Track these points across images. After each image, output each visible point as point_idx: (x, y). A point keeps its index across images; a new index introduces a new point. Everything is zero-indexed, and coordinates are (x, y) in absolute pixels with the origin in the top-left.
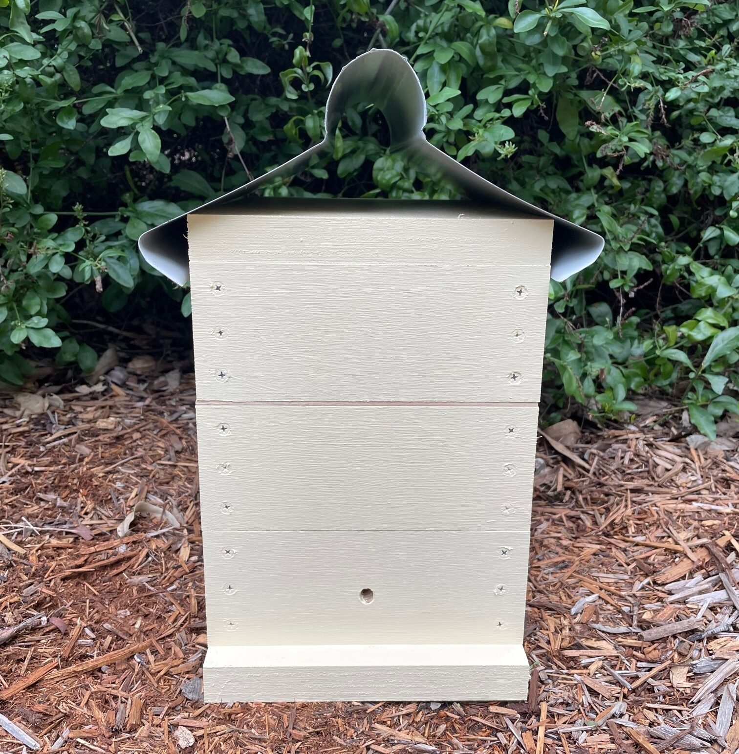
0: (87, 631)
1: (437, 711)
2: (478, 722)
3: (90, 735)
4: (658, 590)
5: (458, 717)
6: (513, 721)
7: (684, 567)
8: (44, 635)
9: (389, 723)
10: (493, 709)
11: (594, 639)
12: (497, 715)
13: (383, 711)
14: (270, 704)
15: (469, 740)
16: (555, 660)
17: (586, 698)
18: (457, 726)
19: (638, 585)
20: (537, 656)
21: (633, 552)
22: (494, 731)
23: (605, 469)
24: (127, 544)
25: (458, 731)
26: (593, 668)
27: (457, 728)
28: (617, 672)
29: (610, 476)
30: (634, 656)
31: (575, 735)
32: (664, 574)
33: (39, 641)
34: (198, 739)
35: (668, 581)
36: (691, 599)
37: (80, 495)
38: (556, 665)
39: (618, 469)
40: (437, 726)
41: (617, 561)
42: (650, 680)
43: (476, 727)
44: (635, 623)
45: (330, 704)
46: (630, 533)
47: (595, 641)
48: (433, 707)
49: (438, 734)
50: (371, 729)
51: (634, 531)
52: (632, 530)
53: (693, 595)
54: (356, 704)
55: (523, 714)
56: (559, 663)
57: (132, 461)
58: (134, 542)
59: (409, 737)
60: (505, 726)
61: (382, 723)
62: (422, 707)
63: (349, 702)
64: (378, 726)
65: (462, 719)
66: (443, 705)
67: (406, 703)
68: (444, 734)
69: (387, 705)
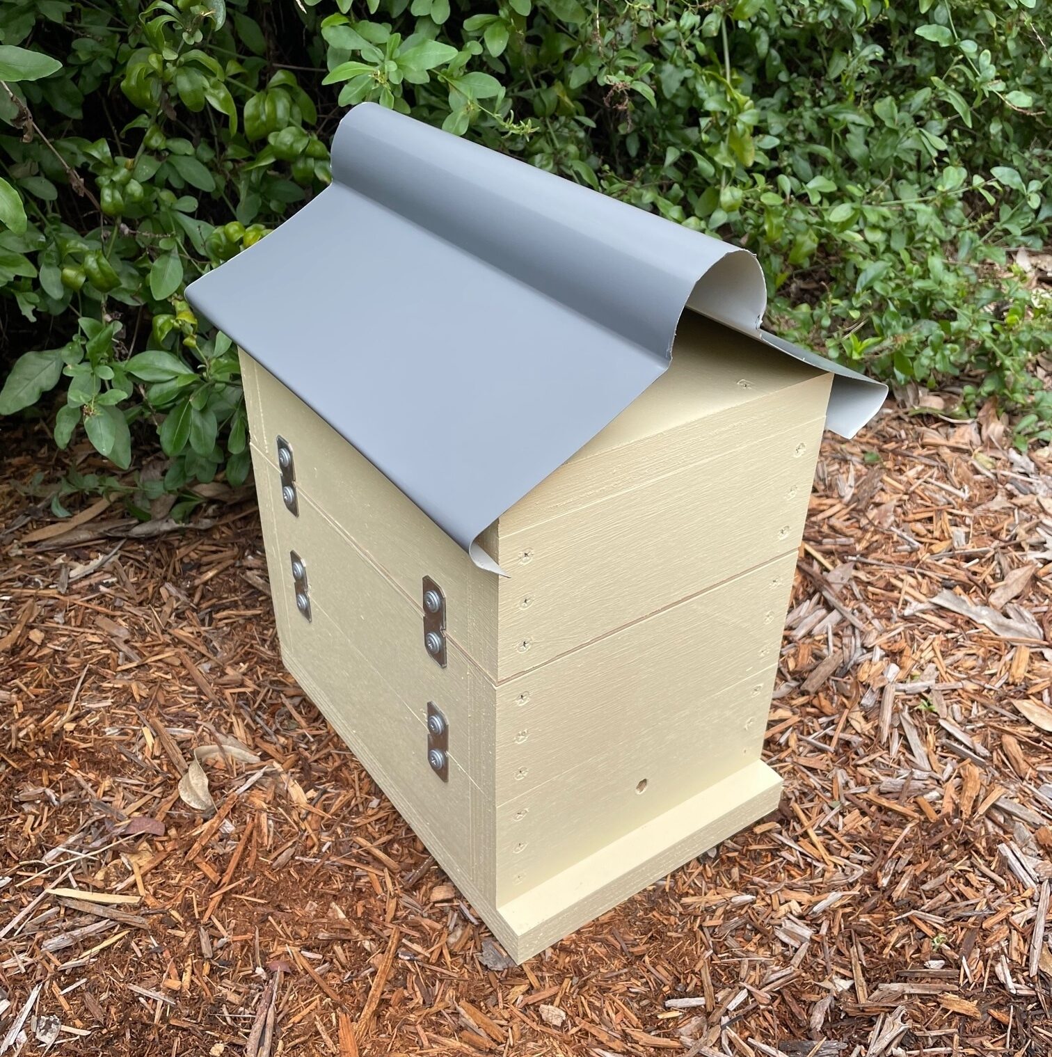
0: (306, 954)
1: (718, 856)
2: (755, 850)
5: (737, 853)
6: (780, 833)
9: (691, 891)
10: (758, 830)
12: (764, 834)
13: (676, 882)
14: (578, 932)
15: (763, 871)
17: (814, 781)
18: (744, 863)
22: (775, 853)
24: (227, 817)
25: (749, 867)
26: (792, 743)
27: (745, 865)
28: (810, 738)
30: (808, 714)
31: (833, 822)
36: (814, 630)
37: (71, 772)
40: (728, 872)
42: (843, 735)
43: (757, 856)
44: (789, 677)
45: (632, 901)
47: (774, 713)
48: (712, 855)
49: (737, 880)
50: (685, 906)
53: (814, 626)
54: (651, 888)
55: (781, 822)
57: (86, 685)
58: (233, 810)
59: (719, 897)
60: (779, 842)
61: (687, 894)
62: (703, 859)
63: (645, 890)
64: (685, 900)
65: (741, 853)
66: (718, 847)
67: (688, 865)
68: (741, 877)
69: (673, 876)
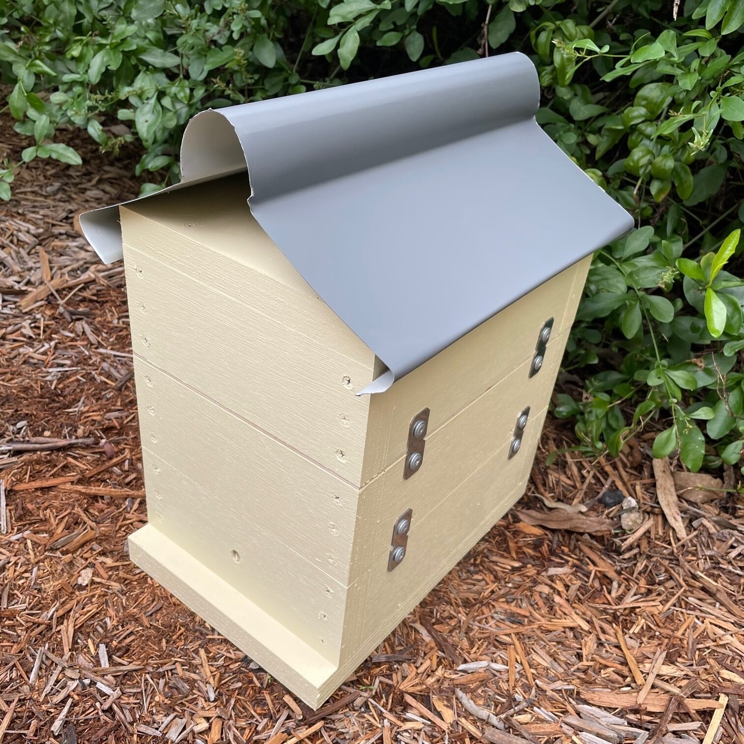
0: (127, 463)
1: (252, 670)
2: (265, 699)
3: (38, 541)
4: (570, 703)
5: (259, 685)
6: (289, 718)
7: (623, 700)
8: (93, 453)
9: (211, 655)
10: (287, 699)
11: (446, 703)
12: (285, 705)
13: (218, 643)
14: (161, 587)
15: (243, 707)
16: (391, 697)
18: (250, 691)
19: (559, 685)
20: (380, 682)
21: (607, 651)
22: (266, 715)
23: (699, 548)
25: (246, 696)
27: (248, 693)
29: (698, 559)
32: (594, 692)
33: (86, 456)
34: (93, 582)
35: (591, 702)
36: (584, 733)
38: (387, 700)
39: (711, 558)
40: (238, 681)
41: (581, 649)
43: (261, 702)
44: (503, 716)
45: (193, 615)
46: (631, 632)
47: (444, 705)
48: (252, 666)
49: (231, 688)
50: (196, 652)
51: (636, 631)
52: (636, 629)
53: (590, 732)
54: (207, 625)
56: (390, 701)
59: (209, 674)
60: (277, 717)
61: (208, 652)
62: (246, 660)
63: (205, 622)
64: (202, 652)
65: (261, 689)
66: (260, 669)
67: (238, 649)
68: (234, 690)
69: (226, 641)
